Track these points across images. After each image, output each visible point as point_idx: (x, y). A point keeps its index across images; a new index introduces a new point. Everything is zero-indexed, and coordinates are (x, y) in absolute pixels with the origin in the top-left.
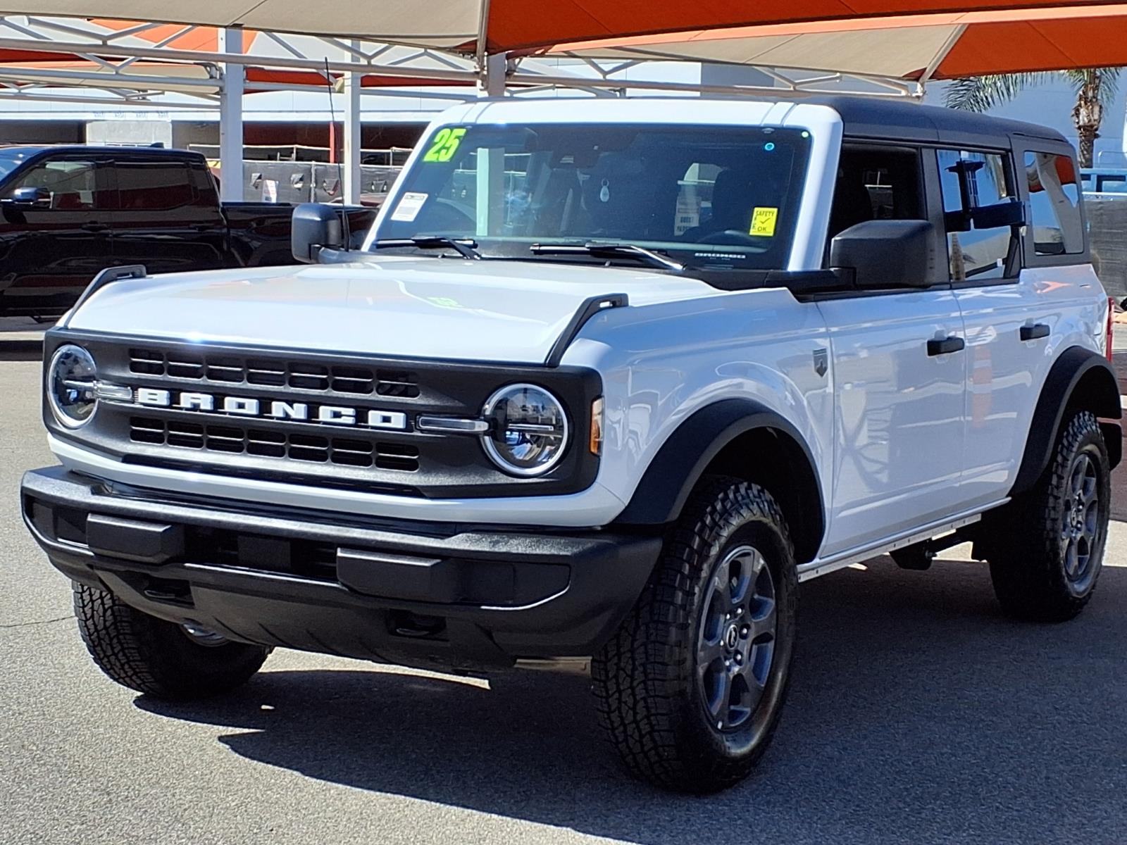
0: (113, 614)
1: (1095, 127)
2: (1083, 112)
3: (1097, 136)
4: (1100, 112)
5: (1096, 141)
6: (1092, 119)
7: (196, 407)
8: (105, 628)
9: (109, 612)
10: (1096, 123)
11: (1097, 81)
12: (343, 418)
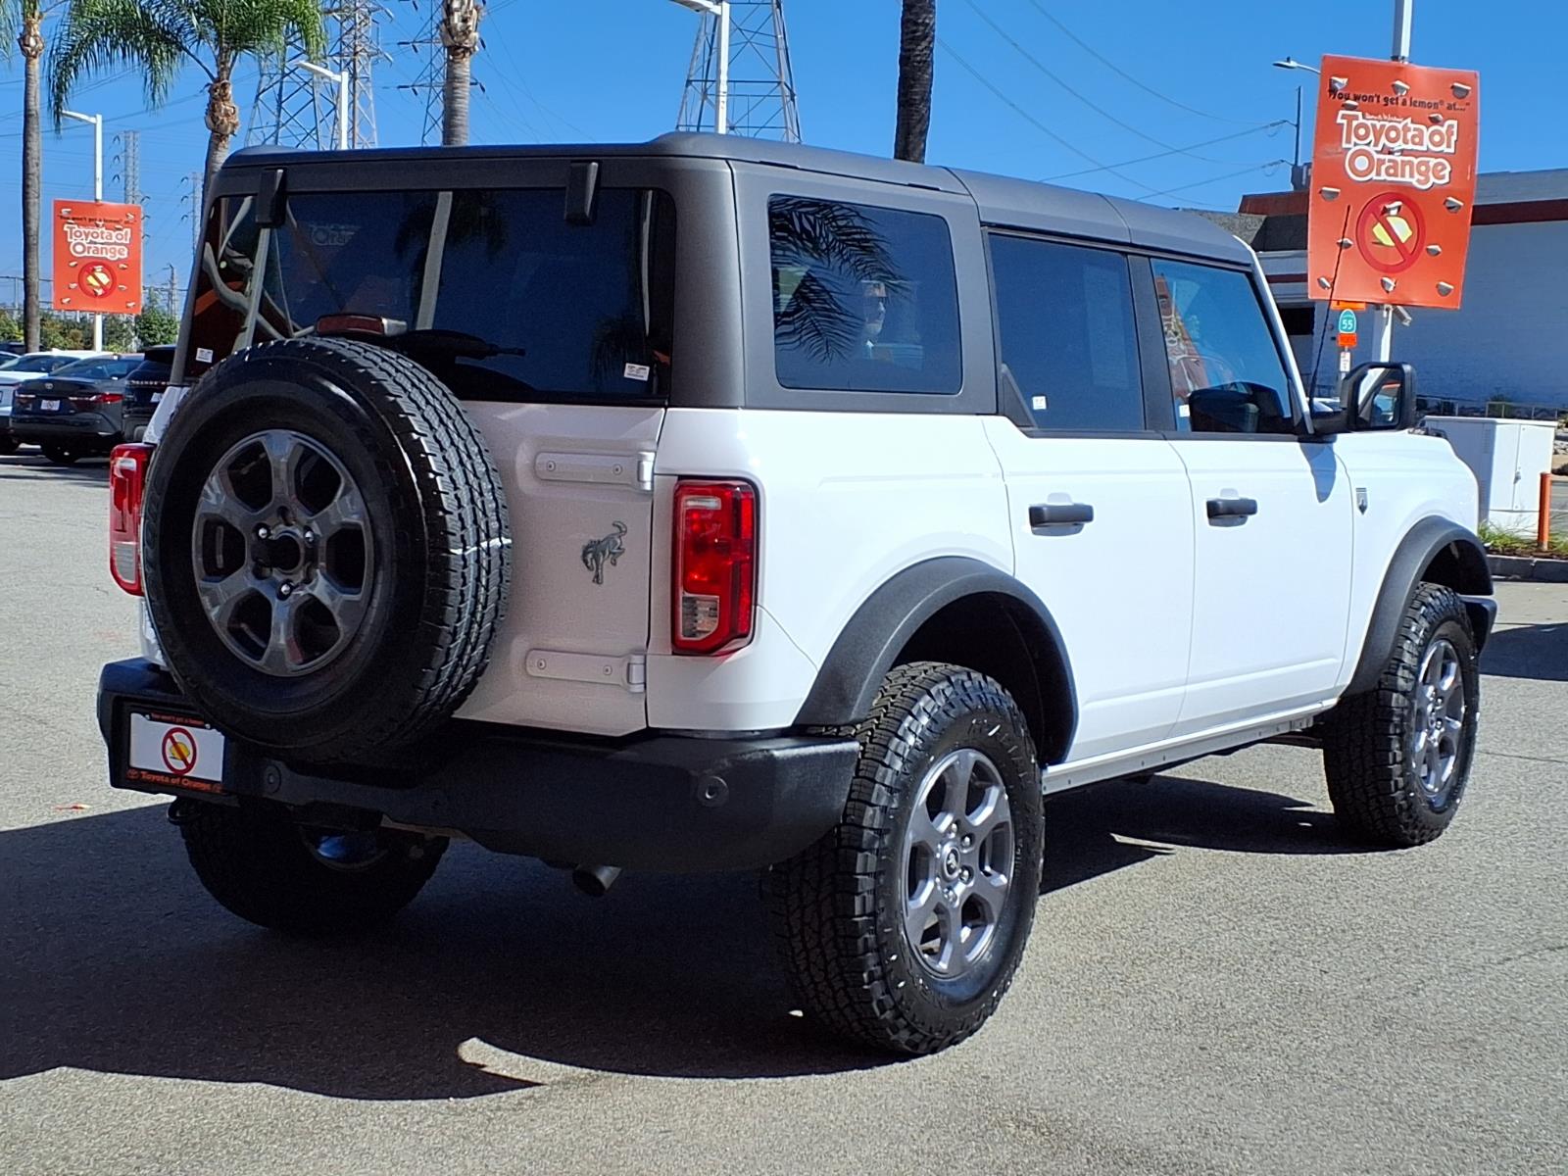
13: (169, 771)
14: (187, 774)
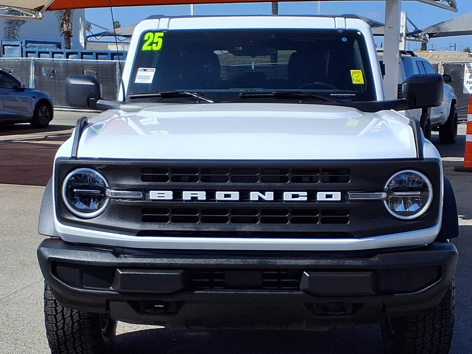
0: (79, 325)
1: (70, 32)
2: (65, 26)
3: (71, 36)
4: (72, 26)
5: (71, 38)
6: (69, 29)
7: (194, 199)
8: (72, 333)
9: (76, 324)
10: (70, 30)
11: (69, 13)
12: (300, 197)
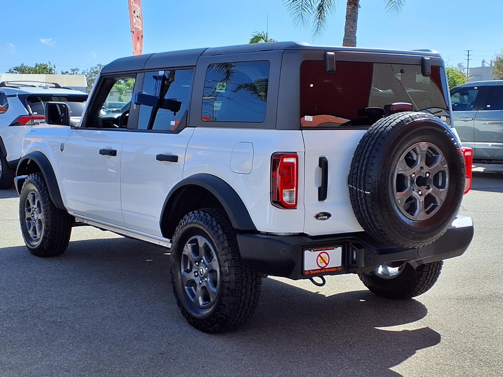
13: (320, 268)
14: (326, 267)
